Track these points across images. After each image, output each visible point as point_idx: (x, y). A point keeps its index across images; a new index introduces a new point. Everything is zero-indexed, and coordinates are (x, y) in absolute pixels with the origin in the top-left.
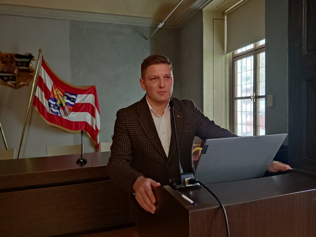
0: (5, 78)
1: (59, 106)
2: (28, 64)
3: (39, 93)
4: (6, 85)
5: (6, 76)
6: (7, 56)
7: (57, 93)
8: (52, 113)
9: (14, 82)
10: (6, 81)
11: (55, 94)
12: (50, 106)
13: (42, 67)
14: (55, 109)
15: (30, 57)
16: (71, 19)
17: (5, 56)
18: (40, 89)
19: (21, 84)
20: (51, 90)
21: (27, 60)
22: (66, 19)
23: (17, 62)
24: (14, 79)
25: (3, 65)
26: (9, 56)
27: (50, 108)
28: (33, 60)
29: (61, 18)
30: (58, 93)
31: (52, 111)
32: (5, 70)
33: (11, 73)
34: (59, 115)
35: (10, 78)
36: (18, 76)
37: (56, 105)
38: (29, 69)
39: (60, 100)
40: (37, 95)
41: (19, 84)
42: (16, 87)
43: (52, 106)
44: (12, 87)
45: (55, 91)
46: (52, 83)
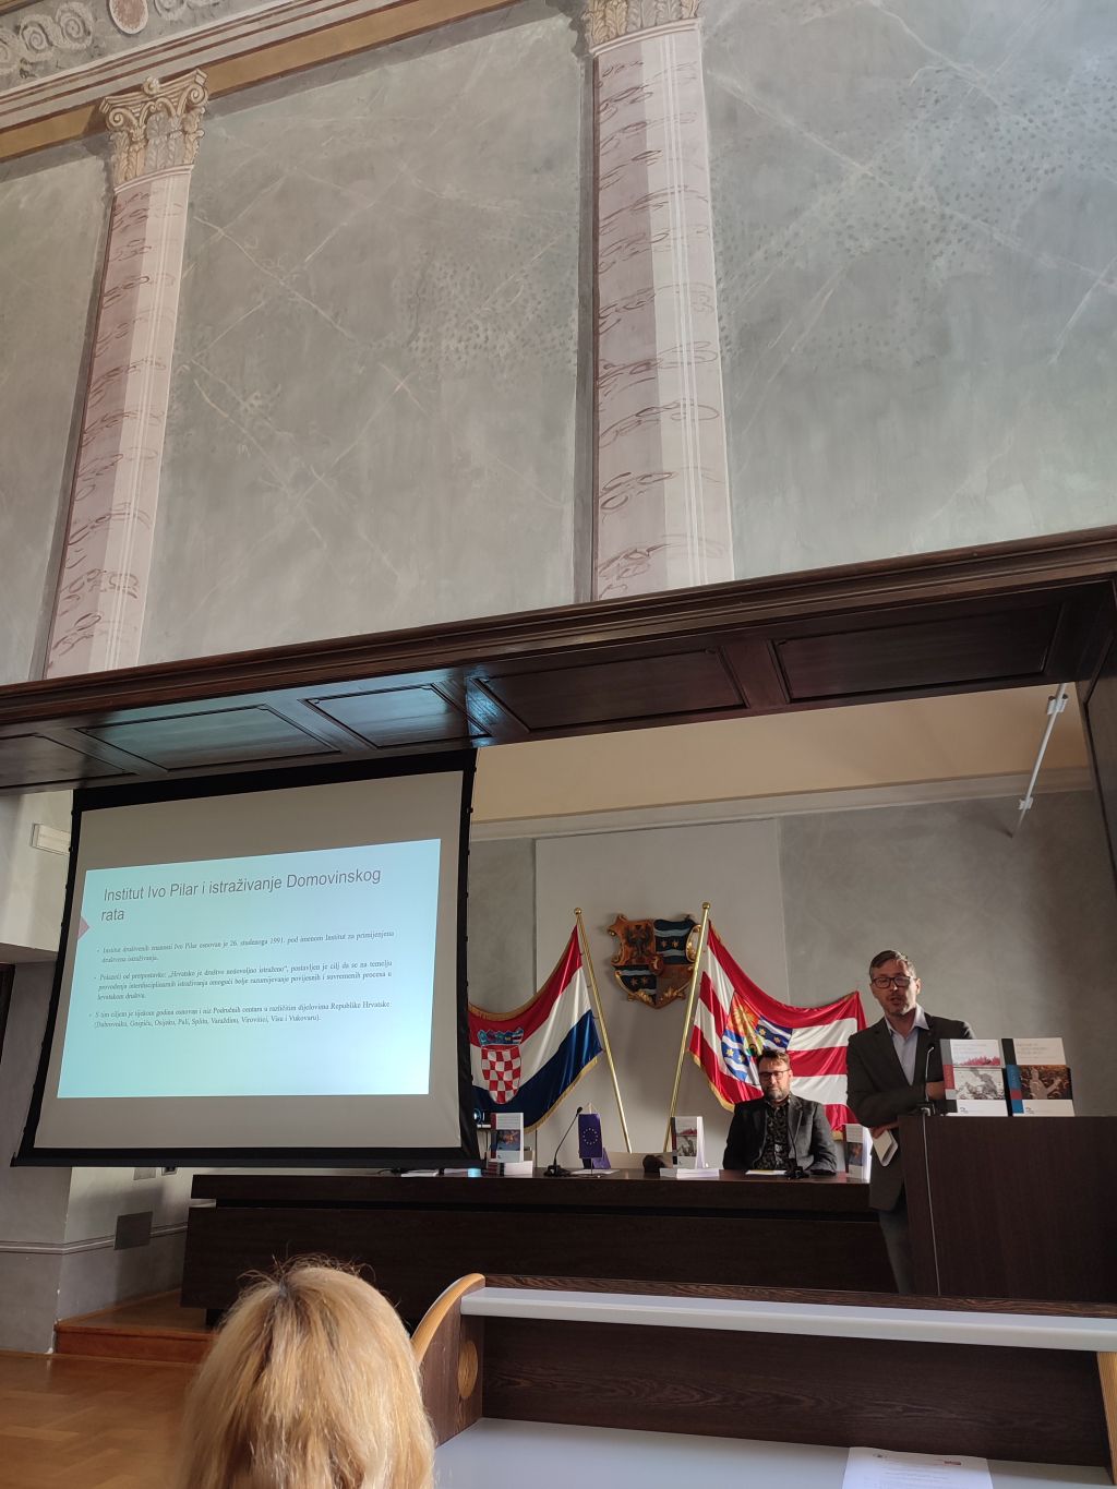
0: (634, 982)
1: (747, 1054)
2: (683, 941)
3: (703, 1019)
4: (634, 999)
5: (635, 977)
6: (638, 927)
7: (742, 1019)
8: (730, 1074)
9: (653, 992)
10: (635, 989)
11: (738, 1021)
12: (725, 1055)
13: (709, 949)
14: (737, 1062)
15: (688, 924)
16: (783, 814)
17: (633, 928)
18: (704, 1005)
19: (666, 995)
20: (727, 1011)
21: (680, 933)
22: (771, 815)
23: (659, 940)
24: (651, 984)
25: (630, 950)
26: (643, 927)
27: (726, 1059)
28: (695, 931)
29: (759, 817)
30: (743, 1017)
31: (729, 1067)
32: (634, 962)
33: (647, 968)
34: (748, 1081)
35: (644, 981)
36: (660, 975)
37: (742, 1053)
38: (685, 957)
39: (749, 1037)
40: (698, 1023)
41: (663, 996)
42: (655, 1002)
43: (730, 1053)
44: (647, 1003)
45: (737, 1013)
46: (732, 989)
